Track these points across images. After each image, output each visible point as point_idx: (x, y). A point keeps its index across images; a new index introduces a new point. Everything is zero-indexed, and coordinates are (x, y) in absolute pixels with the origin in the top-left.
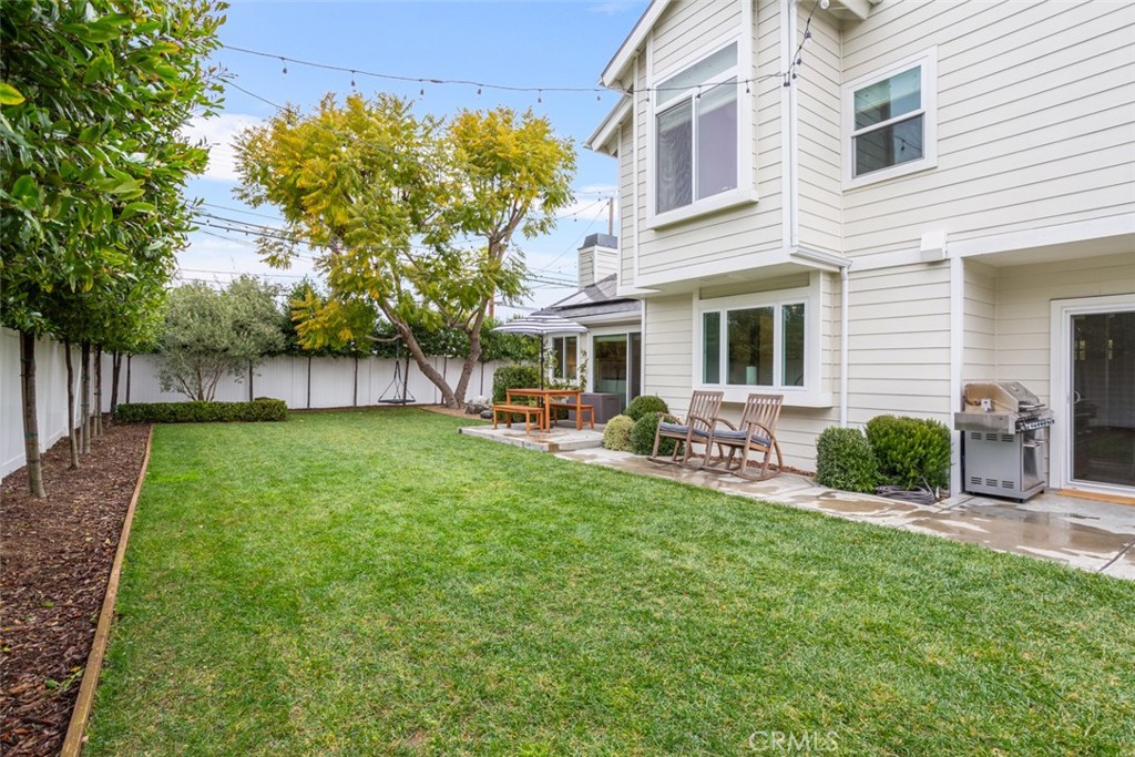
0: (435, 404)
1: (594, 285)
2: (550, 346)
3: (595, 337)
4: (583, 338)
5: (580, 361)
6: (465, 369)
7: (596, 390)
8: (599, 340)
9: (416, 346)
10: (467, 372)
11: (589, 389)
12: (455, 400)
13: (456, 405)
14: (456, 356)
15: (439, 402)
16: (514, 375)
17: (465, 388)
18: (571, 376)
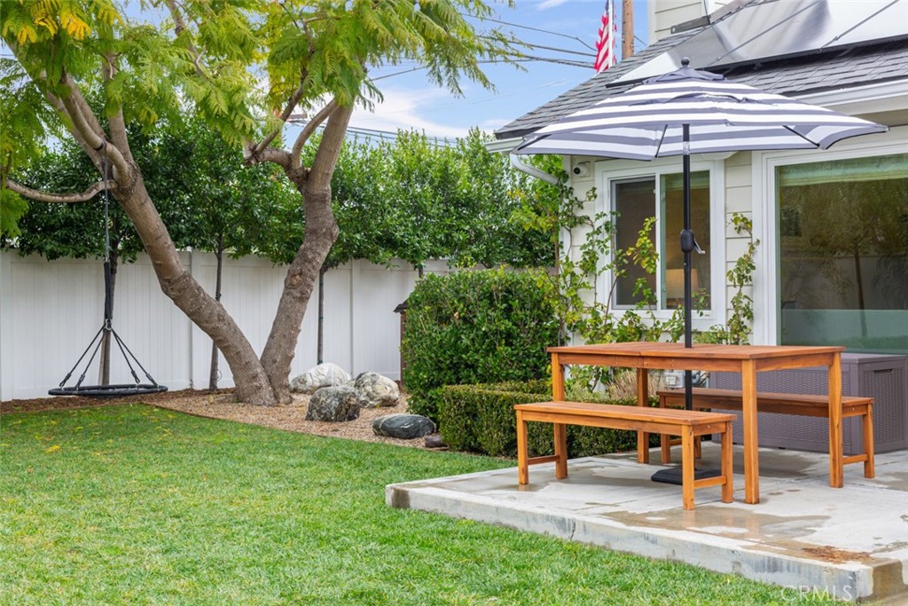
0: (190, 392)
1: (706, 21)
2: (600, 207)
3: (781, 171)
4: (737, 178)
5: (723, 250)
6: (289, 286)
7: (785, 339)
8: (794, 179)
9: (152, 218)
10: (295, 296)
11: (765, 334)
12: (263, 381)
13: (267, 392)
14: (247, 250)
15: (202, 383)
16: (490, 297)
17: (292, 342)
18: (691, 298)
